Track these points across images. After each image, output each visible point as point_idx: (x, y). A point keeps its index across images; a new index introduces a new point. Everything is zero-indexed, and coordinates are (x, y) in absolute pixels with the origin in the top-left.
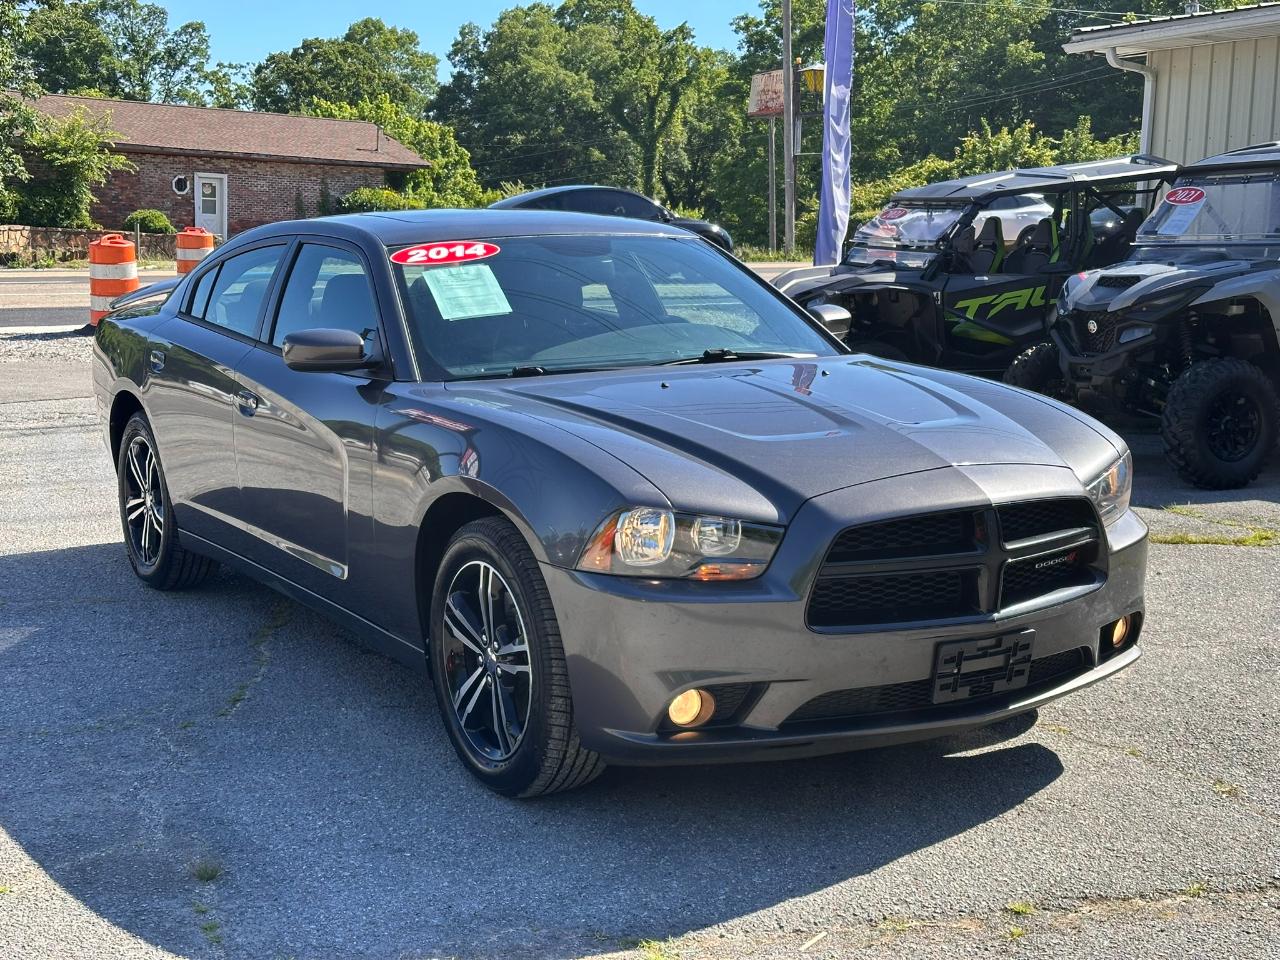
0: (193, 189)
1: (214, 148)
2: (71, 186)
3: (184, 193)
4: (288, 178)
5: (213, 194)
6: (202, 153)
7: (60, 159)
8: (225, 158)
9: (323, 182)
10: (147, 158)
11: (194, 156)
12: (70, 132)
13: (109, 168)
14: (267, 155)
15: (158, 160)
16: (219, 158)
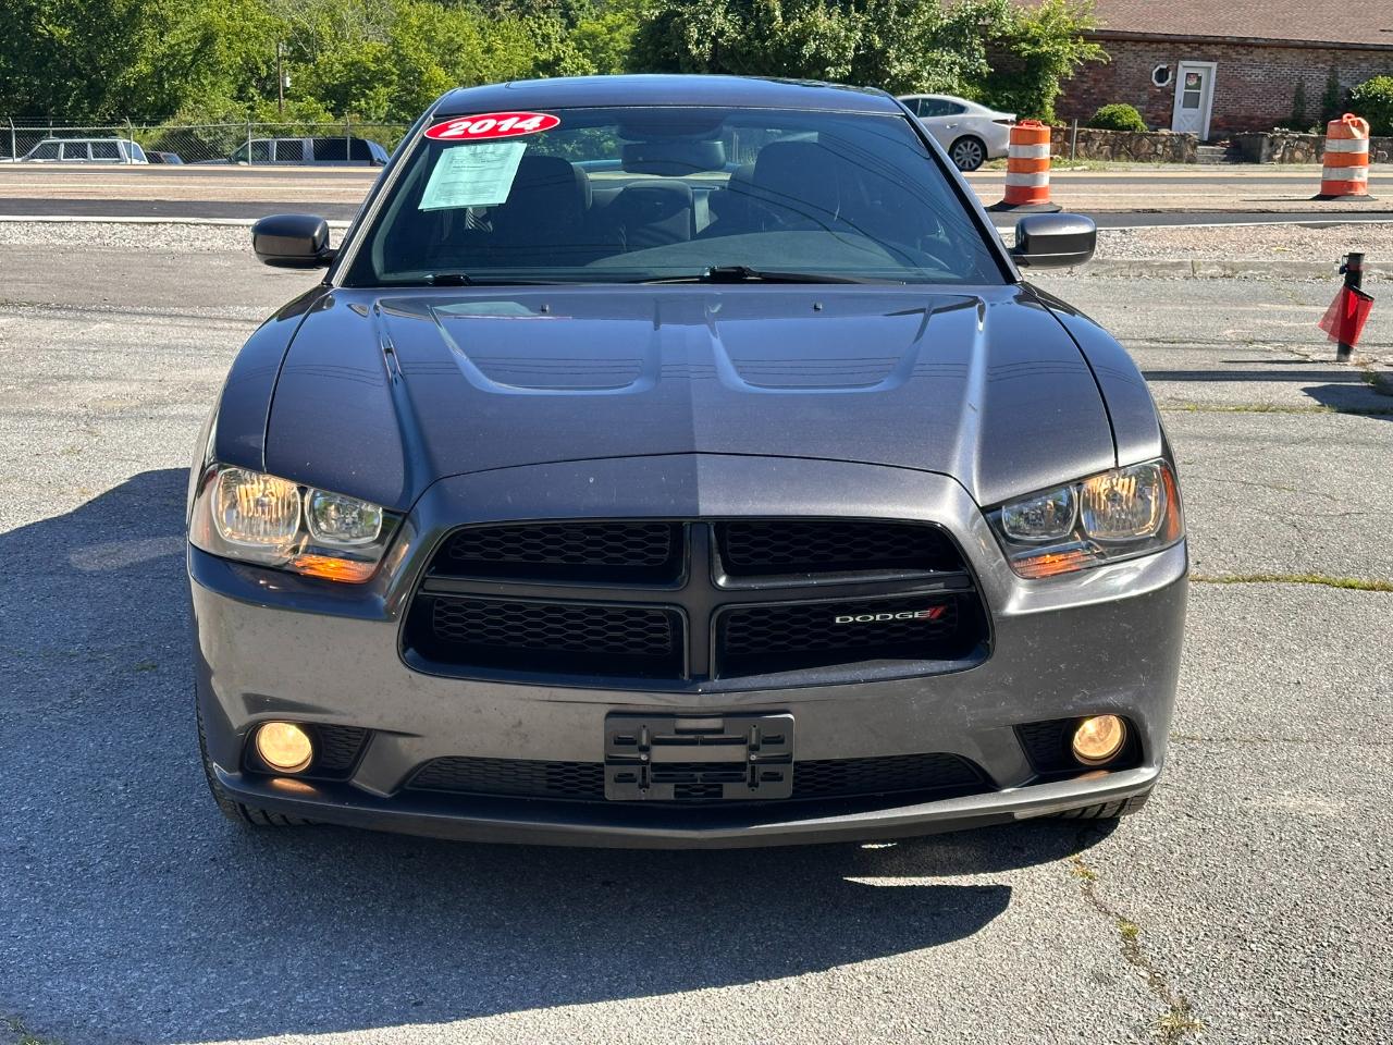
0: (1174, 81)
1: (1204, 33)
2: (1036, 80)
3: (1163, 85)
4: (1290, 65)
5: (1198, 86)
6: (1190, 38)
7: (1026, 48)
8: (1217, 44)
9: (1332, 71)
10: (1128, 46)
11: (1180, 42)
12: (1045, 19)
13: (1080, 59)
14: (1266, 40)
15: (1139, 47)
16: (1209, 44)
